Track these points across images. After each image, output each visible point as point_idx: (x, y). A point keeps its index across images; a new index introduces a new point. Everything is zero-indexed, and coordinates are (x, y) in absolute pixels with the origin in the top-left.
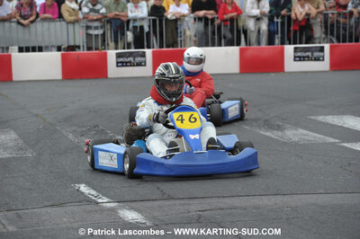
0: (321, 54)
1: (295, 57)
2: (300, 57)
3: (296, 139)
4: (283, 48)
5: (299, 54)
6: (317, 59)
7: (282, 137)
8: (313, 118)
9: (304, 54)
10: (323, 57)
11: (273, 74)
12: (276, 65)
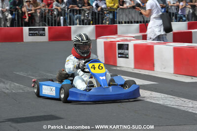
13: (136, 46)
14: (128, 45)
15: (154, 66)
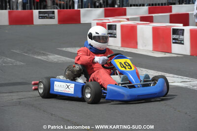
0: (53, 15)
1: (39, 17)
2: (41, 16)
3: (56, 60)
4: (32, 12)
5: (41, 15)
6: (51, 18)
7: (47, 59)
8: (59, 49)
9: (44, 15)
10: (54, 17)
11: (28, 26)
12: (29, 20)
13: (122, 26)
14: (116, 25)
15: (137, 44)
